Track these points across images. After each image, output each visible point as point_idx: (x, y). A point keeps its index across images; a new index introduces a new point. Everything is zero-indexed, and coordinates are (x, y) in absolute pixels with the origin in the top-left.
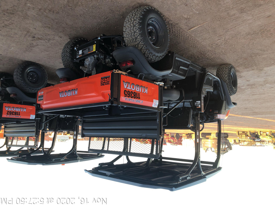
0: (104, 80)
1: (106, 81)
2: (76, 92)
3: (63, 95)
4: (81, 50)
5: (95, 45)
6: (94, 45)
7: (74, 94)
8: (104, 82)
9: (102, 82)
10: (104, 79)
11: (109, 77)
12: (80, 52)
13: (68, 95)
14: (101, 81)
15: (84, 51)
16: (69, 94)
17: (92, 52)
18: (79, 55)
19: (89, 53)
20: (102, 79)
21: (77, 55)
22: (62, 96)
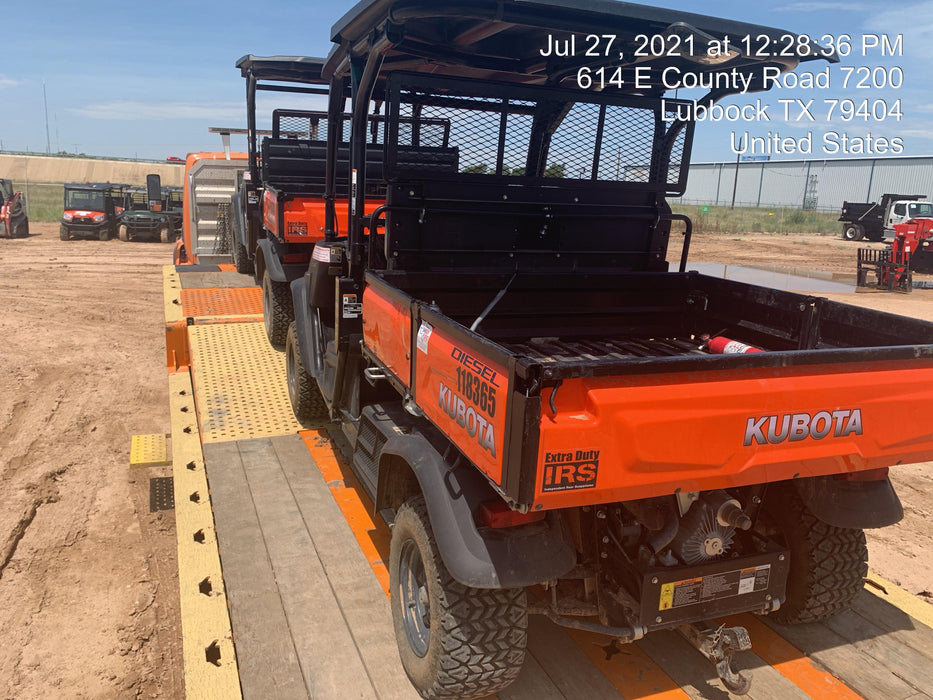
0: (576, 474)
1: (564, 471)
2: (753, 429)
3: (840, 422)
4: (741, 591)
5: (661, 608)
6: (670, 607)
7: (767, 422)
8: (577, 465)
9: (593, 466)
10: (580, 478)
11: (545, 486)
12: (746, 586)
13: (806, 418)
14: (596, 471)
15: (728, 587)
16: (801, 422)
17: (679, 583)
18: (753, 574)
19: (699, 579)
20: (593, 481)
21: (766, 577)
22: (847, 413)
